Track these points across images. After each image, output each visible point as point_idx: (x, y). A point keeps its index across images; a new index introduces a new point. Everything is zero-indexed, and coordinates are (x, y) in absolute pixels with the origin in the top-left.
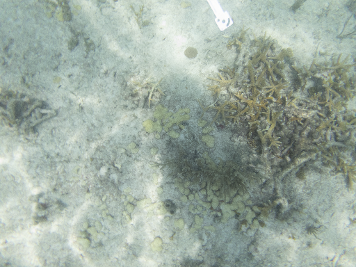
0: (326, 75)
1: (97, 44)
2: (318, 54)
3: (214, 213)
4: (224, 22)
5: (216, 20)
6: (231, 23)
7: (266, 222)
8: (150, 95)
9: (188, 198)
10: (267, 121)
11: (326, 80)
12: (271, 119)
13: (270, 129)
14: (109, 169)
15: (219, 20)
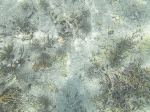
3: (103, 46)
7: (91, 62)
9: (112, 40)
14: (136, 16)
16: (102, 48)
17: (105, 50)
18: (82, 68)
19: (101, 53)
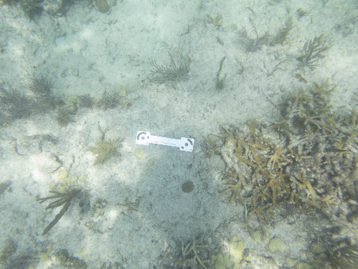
0: (296, 110)
1: (120, 261)
2: (270, 98)
4: (187, 145)
5: (181, 149)
6: (193, 140)
8: (199, 260)
10: (301, 187)
11: (300, 113)
12: (302, 183)
13: (311, 192)
15: (183, 148)
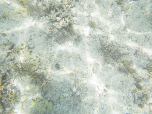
16: (38, 56)
17: (35, 58)
18: (14, 35)
19: (31, 54)
